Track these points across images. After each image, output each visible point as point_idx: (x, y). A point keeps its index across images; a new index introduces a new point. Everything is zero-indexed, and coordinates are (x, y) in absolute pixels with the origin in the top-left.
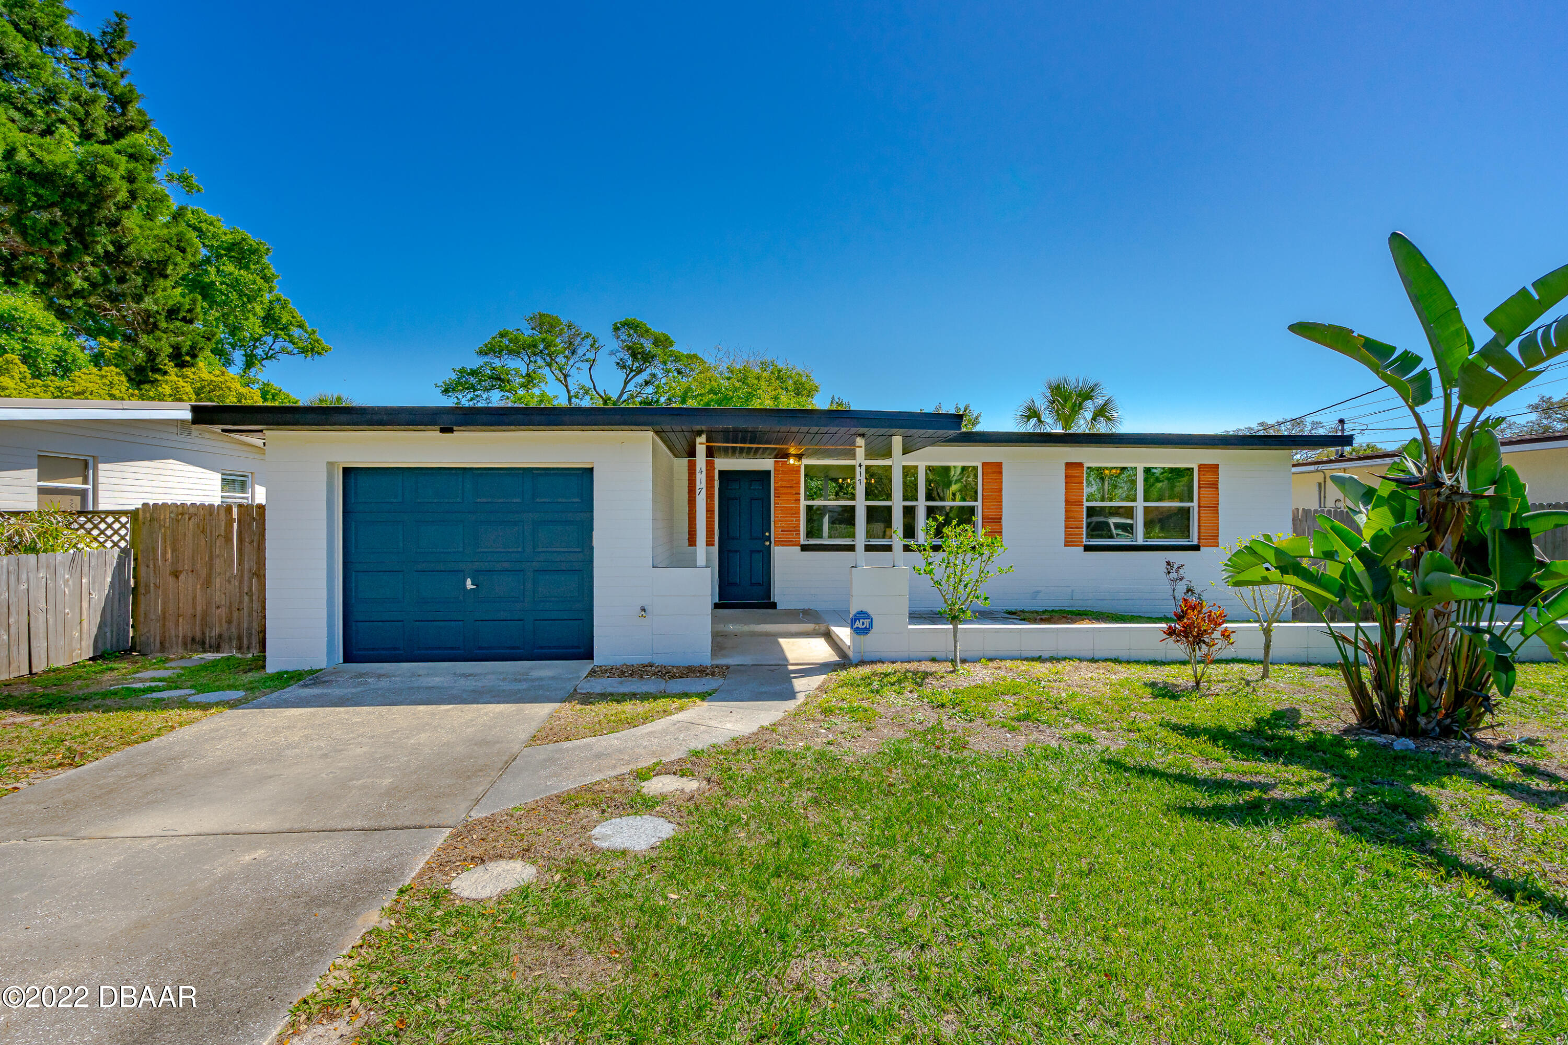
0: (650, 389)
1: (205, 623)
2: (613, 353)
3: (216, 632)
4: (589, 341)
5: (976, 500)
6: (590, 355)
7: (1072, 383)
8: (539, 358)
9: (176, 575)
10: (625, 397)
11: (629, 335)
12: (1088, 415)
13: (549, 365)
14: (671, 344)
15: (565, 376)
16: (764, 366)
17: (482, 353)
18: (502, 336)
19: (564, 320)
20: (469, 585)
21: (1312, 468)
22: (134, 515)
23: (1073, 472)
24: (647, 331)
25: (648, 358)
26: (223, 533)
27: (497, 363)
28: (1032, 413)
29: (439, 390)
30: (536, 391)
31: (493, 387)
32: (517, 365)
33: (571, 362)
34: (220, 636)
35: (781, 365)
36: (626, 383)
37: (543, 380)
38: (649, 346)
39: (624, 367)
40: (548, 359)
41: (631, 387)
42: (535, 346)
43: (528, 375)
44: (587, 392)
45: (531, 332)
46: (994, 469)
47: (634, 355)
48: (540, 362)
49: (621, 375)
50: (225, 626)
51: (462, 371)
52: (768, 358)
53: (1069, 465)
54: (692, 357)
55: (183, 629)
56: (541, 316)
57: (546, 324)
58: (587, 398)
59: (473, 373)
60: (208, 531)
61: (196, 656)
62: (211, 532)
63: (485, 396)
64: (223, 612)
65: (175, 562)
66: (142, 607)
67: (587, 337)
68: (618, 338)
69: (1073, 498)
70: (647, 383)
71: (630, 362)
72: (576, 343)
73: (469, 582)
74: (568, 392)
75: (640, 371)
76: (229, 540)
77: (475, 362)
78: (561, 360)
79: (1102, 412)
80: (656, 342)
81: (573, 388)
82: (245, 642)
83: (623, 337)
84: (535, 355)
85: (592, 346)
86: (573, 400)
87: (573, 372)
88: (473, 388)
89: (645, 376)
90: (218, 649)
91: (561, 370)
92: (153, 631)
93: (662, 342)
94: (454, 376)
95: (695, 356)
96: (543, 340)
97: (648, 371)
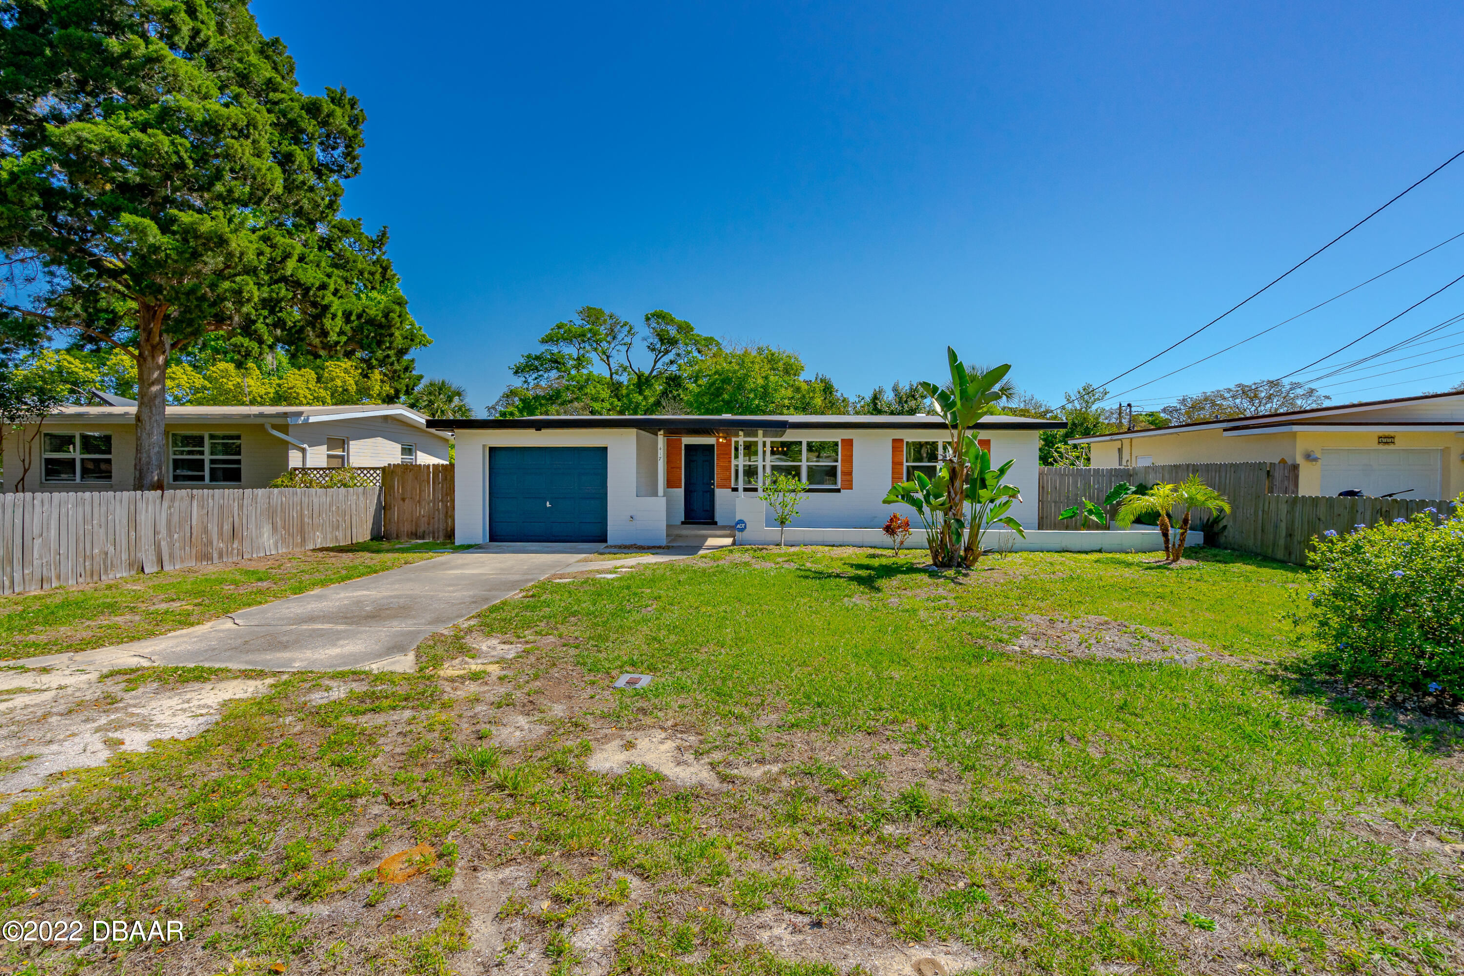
0: (674, 368)
1: (417, 525)
2: (644, 339)
3: (421, 530)
4: (627, 328)
5: (837, 462)
6: (628, 340)
8: (587, 345)
9: (403, 500)
10: (655, 373)
11: (658, 323)
13: (595, 350)
14: (692, 330)
15: (608, 357)
16: (760, 351)
17: (544, 341)
18: (559, 328)
19: (607, 312)
20: (548, 505)
21: (1108, 438)
22: (383, 469)
23: (898, 445)
24: (672, 320)
25: (673, 342)
27: (555, 350)
29: (512, 372)
30: (585, 371)
31: (552, 368)
32: (570, 350)
33: (613, 345)
35: (774, 349)
36: (656, 362)
37: (590, 362)
38: (673, 332)
39: (653, 350)
40: (595, 345)
41: (659, 365)
42: (584, 335)
43: (578, 359)
44: (625, 369)
45: (581, 322)
46: (848, 443)
47: (662, 340)
48: (588, 348)
49: (652, 356)
50: (426, 526)
51: (529, 356)
52: (763, 344)
53: (894, 441)
54: (709, 341)
55: (406, 528)
56: (589, 309)
57: (592, 315)
58: (626, 374)
59: (537, 358)
61: (414, 541)
63: (546, 375)
64: (426, 519)
65: (403, 494)
66: (388, 516)
67: (625, 324)
68: (649, 326)
69: (896, 460)
70: (672, 362)
71: (658, 346)
72: (616, 330)
73: (548, 503)
74: (610, 370)
75: (667, 352)
76: (429, 483)
77: (539, 349)
78: (604, 344)
80: (680, 329)
81: (614, 366)
83: (654, 325)
84: (584, 342)
85: (629, 332)
86: (614, 376)
87: (614, 353)
88: (537, 369)
89: (671, 356)
90: (423, 538)
91: (604, 353)
92: (393, 528)
93: (685, 329)
94: (522, 360)
95: (711, 338)
96: (590, 330)
97: (674, 352)
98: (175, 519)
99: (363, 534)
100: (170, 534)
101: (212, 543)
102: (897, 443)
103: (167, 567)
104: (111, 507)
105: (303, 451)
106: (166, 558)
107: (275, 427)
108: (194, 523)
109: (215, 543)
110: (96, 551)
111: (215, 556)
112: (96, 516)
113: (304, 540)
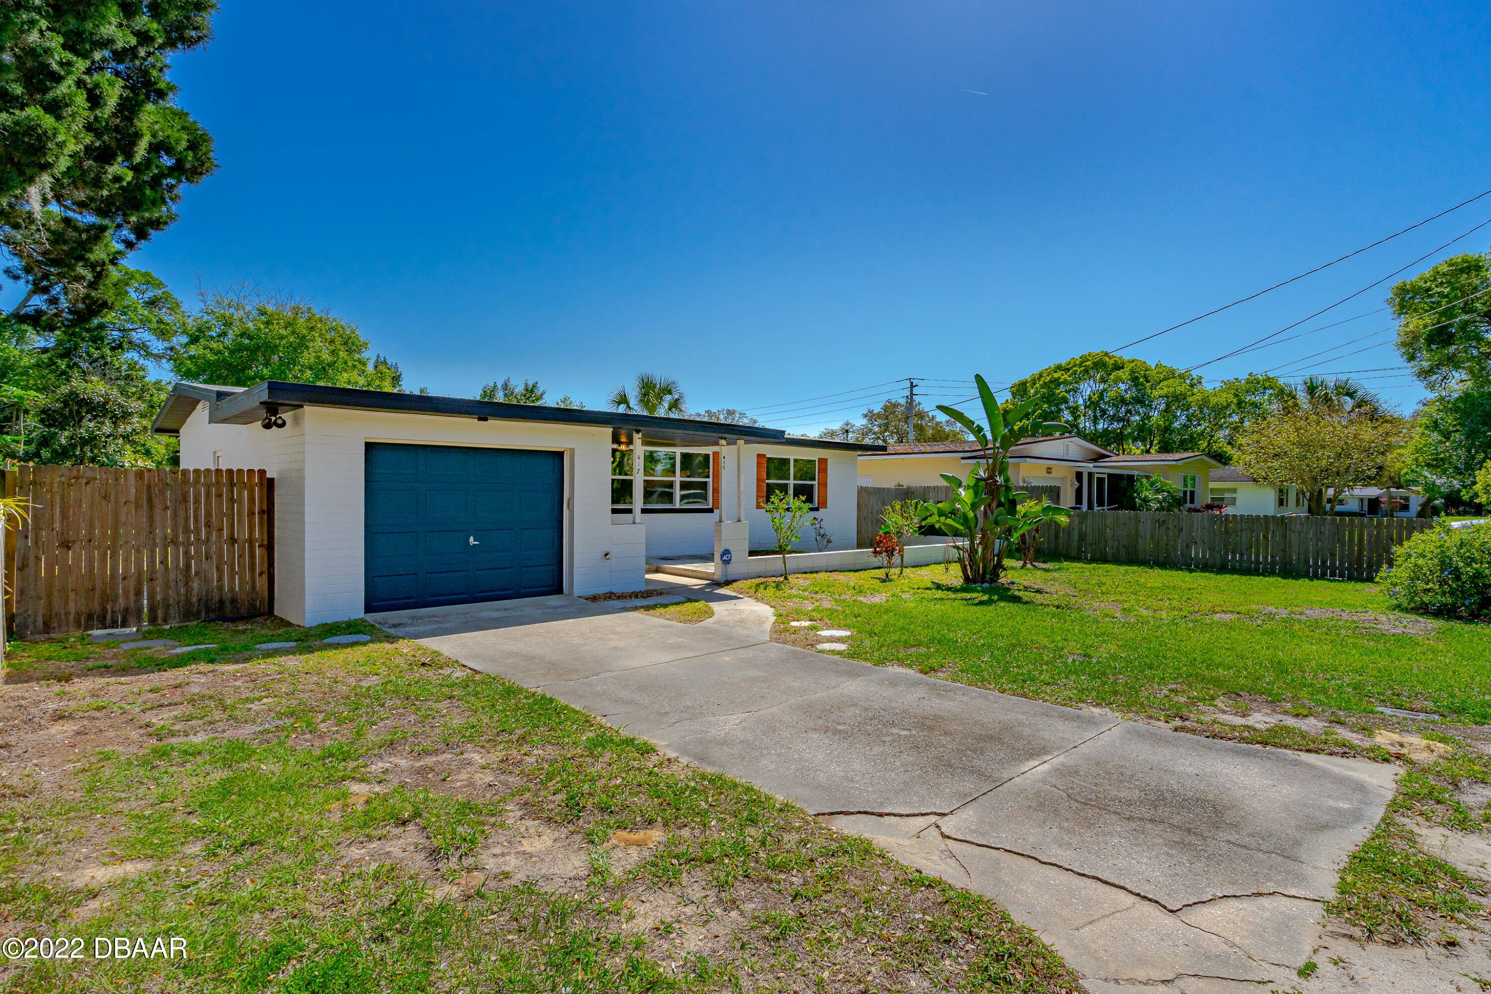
3: (120, 605)
5: (708, 477)
7: (657, 381)
9: (67, 545)
12: (666, 405)
20: (472, 541)
26: (132, 499)
28: (623, 399)
34: (126, 610)
50: (132, 597)
53: (758, 456)
55: (76, 605)
60: (112, 497)
62: (116, 498)
64: (130, 584)
65: (65, 531)
69: (760, 477)
73: (472, 539)
76: (138, 507)
79: (675, 405)
82: (160, 613)
92: (35, 610)
102: (761, 459)
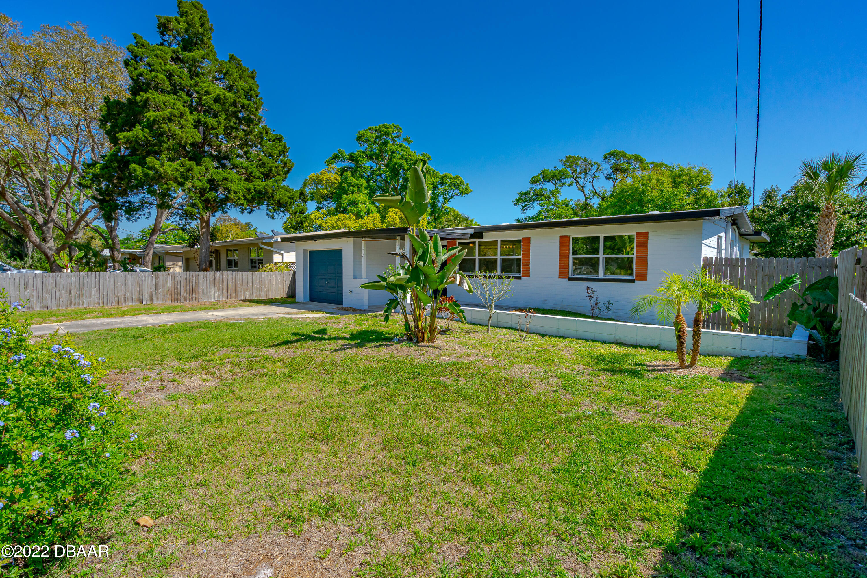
11: (613, 159)
14: (644, 160)
15: (583, 187)
17: (530, 183)
19: (582, 157)
20: (327, 282)
23: (565, 240)
24: (623, 155)
27: (538, 187)
31: (534, 200)
32: (549, 187)
33: (585, 179)
36: (616, 186)
39: (611, 179)
43: (556, 191)
44: (593, 194)
45: (563, 167)
47: (617, 171)
51: (521, 193)
53: (561, 237)
56: (567, 157)
58: (595, 198)
68: (607, 162)
69: (563, 254)
74: (585, 195)
77: (528, 188)
81: (587, 193)
83: (610, 162)
86: (588, 199)
98: (160, 283)
99: (282, 293)
100: (157, 289)
101: (180, 294)
102: (564, 239)
103: (155, 302)
104: (127, 278)
105: (282, 254)
106: (154, 298)
107: (263, 244)
108: (170, 285)
109: (182, 294)
110: (120, 294)
111: (182, 299)
112: (120, 280)
113: (237, 295)
